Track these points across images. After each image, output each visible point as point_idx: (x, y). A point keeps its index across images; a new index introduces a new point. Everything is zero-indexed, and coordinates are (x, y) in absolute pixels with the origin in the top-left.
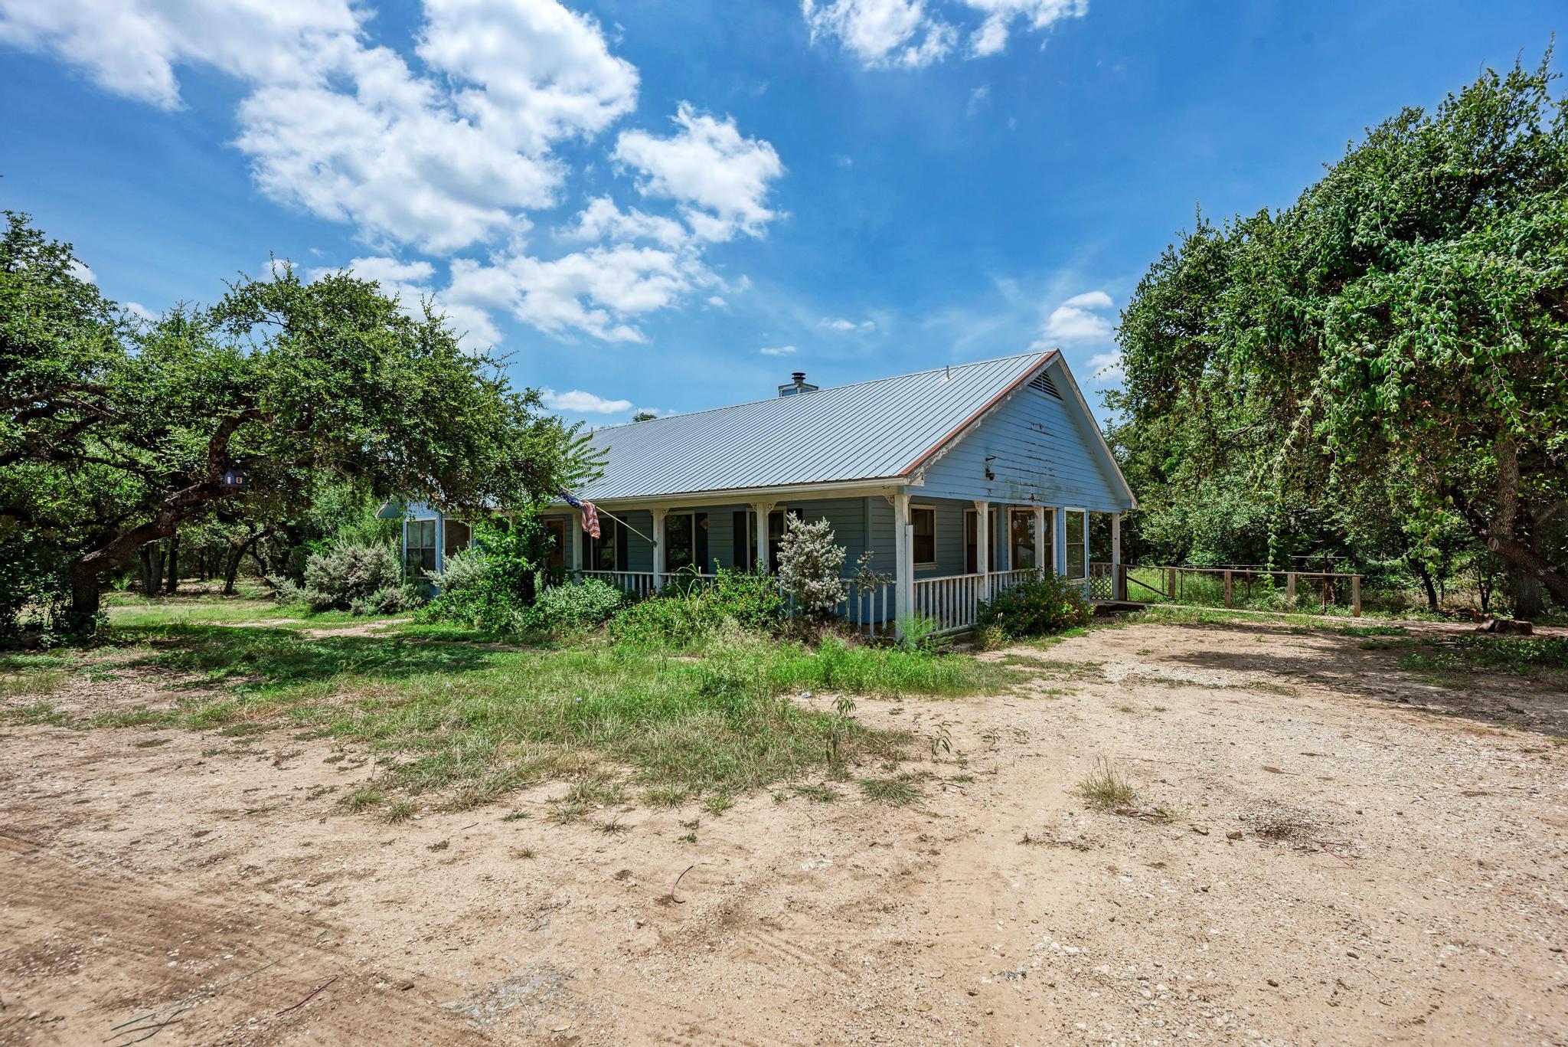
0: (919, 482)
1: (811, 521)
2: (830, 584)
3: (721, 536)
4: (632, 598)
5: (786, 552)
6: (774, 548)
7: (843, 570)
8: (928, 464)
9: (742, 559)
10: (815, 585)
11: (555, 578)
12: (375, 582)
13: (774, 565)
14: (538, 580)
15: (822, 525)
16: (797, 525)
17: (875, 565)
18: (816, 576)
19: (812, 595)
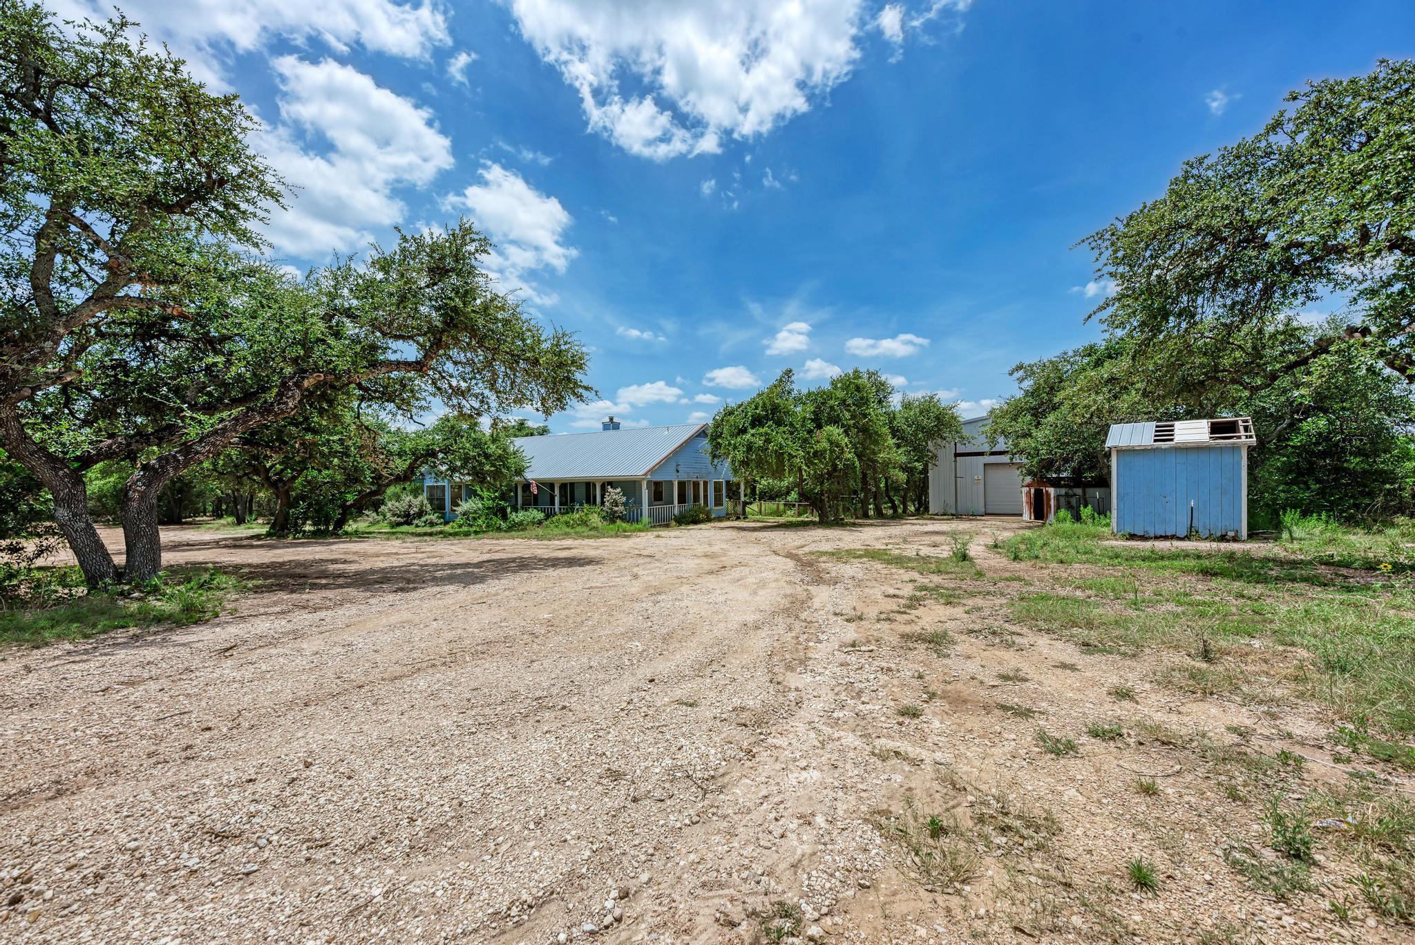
0: (649, 477)
1: (615, 488)
2: (621, 508)
3: (580, 493)
4: (547, 517)
5: (607, 498)
6: (603, 497)
7: (625, 504)
8: (652, 471)
9: (590, 500)
10: (616, 509)
11: (515, 509)
12: (420, 514)
13: (603, 503)
14: (509, 510)
15: (619, 490)
16: (610, 489)
17: (635, 502)
18: (617, 506)
19: (616, 512)
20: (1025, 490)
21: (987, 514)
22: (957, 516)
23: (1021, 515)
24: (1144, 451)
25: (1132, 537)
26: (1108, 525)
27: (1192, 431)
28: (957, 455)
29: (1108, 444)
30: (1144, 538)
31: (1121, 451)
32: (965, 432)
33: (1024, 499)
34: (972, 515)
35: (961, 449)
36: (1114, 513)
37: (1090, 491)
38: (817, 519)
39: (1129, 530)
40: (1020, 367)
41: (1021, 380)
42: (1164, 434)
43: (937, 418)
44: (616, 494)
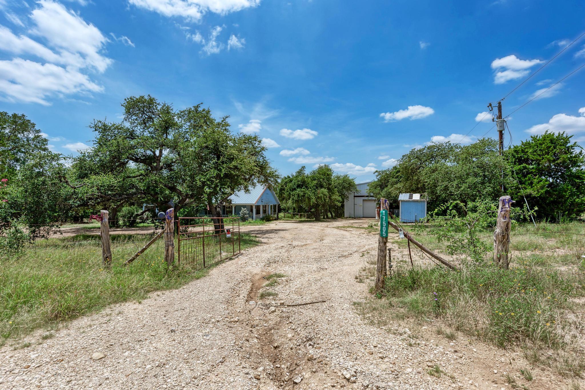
0: (256, 204)
2: (248, 216)
5: (241, 212)
8: (257, 202)
16: (243, 209)
18: (246, 215)
20: (377, 209)
21: (364, 217)
22: (354, 218)
23: (375, 218)
24: (407, 201)
25: (404, 223)
26: (399, 220)
27: (416, 197)
28: (355, 196)
29: (399, 199)
30: (406, 223)
31: (402, 201)
32: (358, 188)
33: (376, 212)
34: (359, 218)
35: (356, 194)
36: (400, 217)
37: (395, 210)
38: (314, 219)
39: (403, 221)
40: (376, 172)
41: (377, 176)
42: (411, 197)
43: (349, 184)
44: (245, 210)
